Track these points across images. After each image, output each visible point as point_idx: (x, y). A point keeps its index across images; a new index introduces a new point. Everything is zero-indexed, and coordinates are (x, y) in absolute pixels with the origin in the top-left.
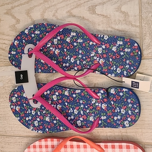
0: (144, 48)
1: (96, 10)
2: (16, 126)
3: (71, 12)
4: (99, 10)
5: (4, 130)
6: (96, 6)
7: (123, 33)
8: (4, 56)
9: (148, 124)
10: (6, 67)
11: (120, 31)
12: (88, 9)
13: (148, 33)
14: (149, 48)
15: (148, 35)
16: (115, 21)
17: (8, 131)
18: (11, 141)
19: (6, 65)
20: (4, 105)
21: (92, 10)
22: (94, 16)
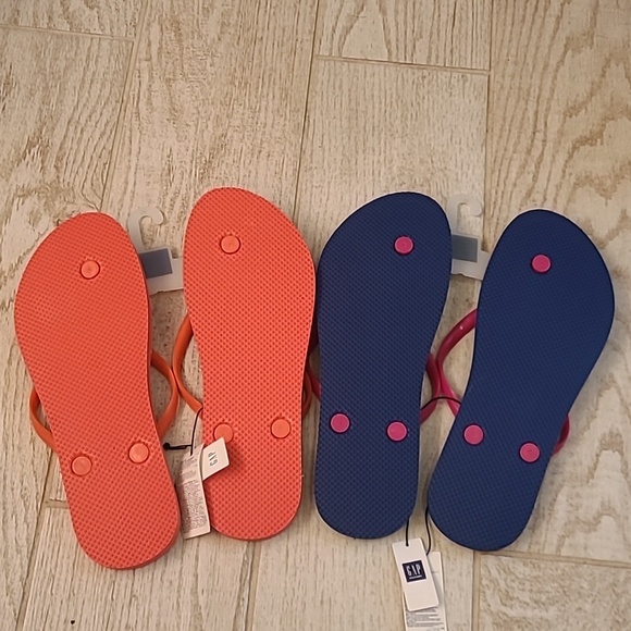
0: (503, 558)
1: (610, 452)
2: (324, 199)
3: (613, 388)
4: (610, 458)
5: (314, 166)
6: (622, 454)
7: (547, 512)
8: (512, 193)
9: (308, 543)
10: (482, 193)
11: (552, 505)
12: (615, 432)
13: (541, 574)
14: (502, 572)
15: (535, 573)
16: (578, 495)
17: (312, 176)
18: (284, 181)
19: (488, 195)
20: (382, 174)
21: (612, 442)
22: (597, 444)
